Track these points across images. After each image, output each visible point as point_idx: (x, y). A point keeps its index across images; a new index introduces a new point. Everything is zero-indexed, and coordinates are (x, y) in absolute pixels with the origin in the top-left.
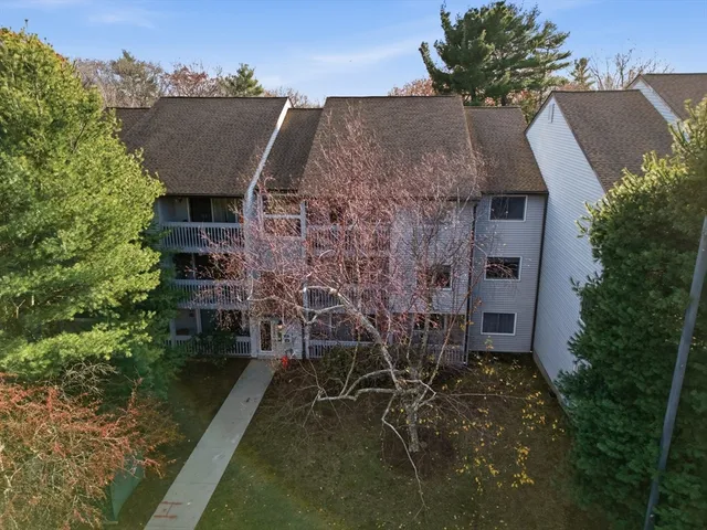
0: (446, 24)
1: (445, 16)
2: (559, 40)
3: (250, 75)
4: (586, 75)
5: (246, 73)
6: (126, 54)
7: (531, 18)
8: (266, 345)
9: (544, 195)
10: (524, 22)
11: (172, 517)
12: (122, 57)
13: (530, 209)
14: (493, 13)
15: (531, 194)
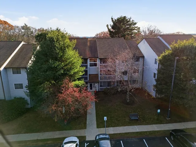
0: (112, 20)
1: (112, 19)
2: (135, 24)
3: (60, 30)
4: (140, 31)
5: (59, 29)
6: (25, 24)
7: (130, 19)
8: (91, 89)
9: (143, 57)
10: (128, 20)
11: (91, 114)
12: (24, 25)
13: (141, 60)
14: (123, 18)
15: (141, 57)
